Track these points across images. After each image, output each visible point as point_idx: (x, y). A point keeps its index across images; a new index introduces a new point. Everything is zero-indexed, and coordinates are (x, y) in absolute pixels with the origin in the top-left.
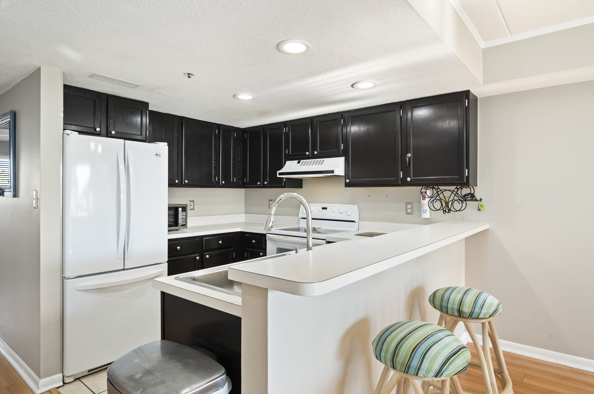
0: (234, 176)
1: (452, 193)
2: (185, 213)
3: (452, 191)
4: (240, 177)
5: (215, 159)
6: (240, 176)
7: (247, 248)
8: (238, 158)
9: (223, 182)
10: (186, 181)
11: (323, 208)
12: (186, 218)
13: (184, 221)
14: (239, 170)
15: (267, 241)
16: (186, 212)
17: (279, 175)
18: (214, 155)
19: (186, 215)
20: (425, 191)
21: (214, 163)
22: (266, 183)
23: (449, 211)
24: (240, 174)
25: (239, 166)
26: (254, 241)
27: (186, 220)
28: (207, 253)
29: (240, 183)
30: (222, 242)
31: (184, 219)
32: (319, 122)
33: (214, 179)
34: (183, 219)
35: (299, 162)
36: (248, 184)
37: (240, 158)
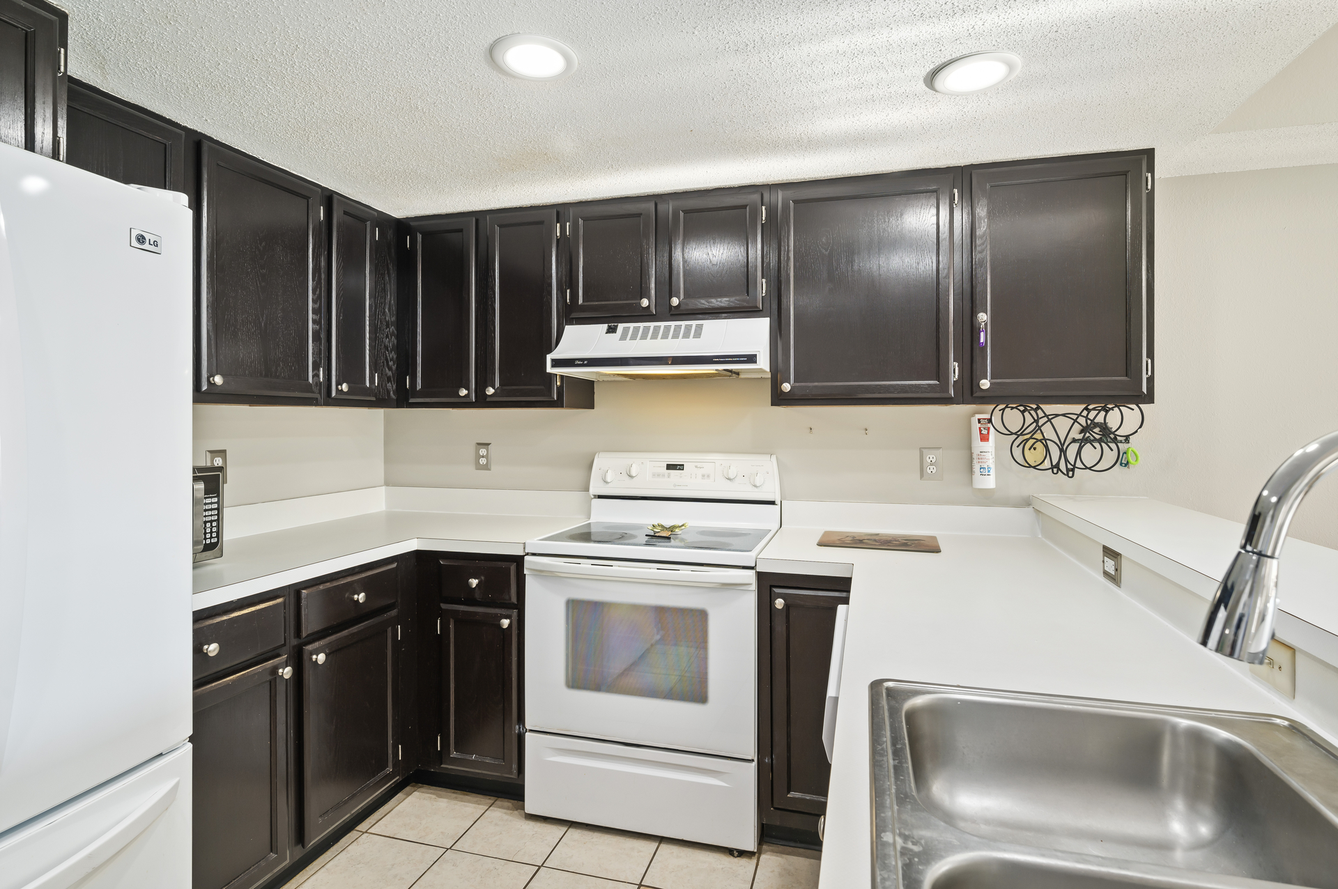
0: (374, 367)
1: (1075, 421)
2: (215, 500)
3: (1075, 417)
4: (390, 373)
5: (317, 306)
6: (390, 369)
7: (443, 606)
8: (384, 312)
9: (345, 387)
10: (218, 380)
11: (670, 467)
12: (218, 520)
13: (211, 532)
14: (386, 348)
15: (527, 578)
16: (218, 496)
17: (553, 366)
18: (314, 293)
19: (218, 509)
20: (988, 416)
21: (314, 322)
22: (490, 391)
23: (1068, 470)
24: (391, 363)
25: (387, 337)
26: (474, 582)
27: (218, 526)
28: (317, 645)
29: (388, 392)
30: (367, 596)
31: (211, 522)
32: (685, 212)
33: (313, 377)
34: (208, 525)
35: (611, 330)
36: (422, 394)
37: (389, 311)
